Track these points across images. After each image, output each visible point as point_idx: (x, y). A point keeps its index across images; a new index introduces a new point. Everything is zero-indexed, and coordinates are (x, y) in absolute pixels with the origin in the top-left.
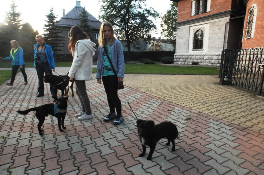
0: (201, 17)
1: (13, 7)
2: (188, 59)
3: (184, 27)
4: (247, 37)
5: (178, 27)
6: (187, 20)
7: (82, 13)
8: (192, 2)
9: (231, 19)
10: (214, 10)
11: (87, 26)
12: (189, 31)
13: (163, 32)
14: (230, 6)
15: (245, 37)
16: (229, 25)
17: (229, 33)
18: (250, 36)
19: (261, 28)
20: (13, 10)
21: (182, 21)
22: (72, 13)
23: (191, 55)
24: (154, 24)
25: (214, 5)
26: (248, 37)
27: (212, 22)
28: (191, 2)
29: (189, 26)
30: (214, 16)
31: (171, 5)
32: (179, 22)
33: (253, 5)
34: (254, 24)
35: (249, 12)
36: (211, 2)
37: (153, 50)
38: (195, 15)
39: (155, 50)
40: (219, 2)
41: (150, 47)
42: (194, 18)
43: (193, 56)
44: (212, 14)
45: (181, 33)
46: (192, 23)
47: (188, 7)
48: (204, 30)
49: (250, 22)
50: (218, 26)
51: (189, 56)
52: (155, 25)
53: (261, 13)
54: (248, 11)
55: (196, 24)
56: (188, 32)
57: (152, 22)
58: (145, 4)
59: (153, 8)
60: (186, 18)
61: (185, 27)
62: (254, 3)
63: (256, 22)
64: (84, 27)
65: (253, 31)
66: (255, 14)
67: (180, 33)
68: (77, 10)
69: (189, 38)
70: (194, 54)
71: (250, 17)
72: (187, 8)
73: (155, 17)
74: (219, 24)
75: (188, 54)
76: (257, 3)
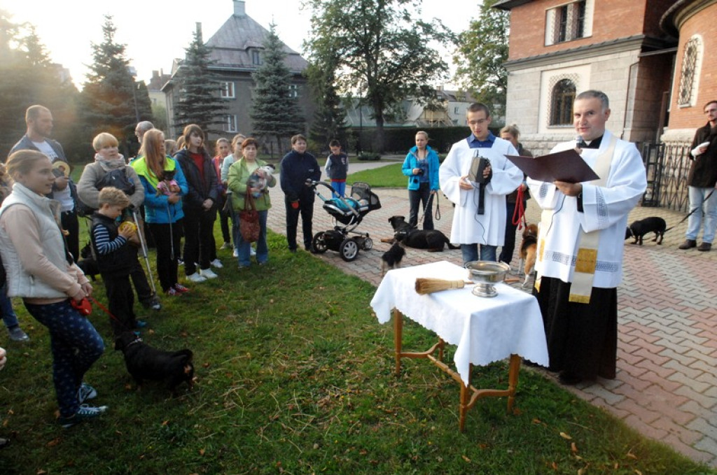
0: (569, 50)
1: (109, 30)
2: (537, 148)
3: (526, 71)
4: (681, 104)
5: (511, 73)
6: (535, 55)
7: (268, 38)
8: (547, 11)
9: (644, 57)
10: (603, 34)
11: (283, 70)
12: (539, 82)
13: (458, 76)
14: (641, 26)
15: (678, 103)
16: (637, 70)
17: (637, 88)
18: (687, 103)
19: (712, 88)
20: (108, 38)
21: (523, 56)
22: (226, 31)
23: (546, 139)
24: (443, 60)
25: (602, 23)
26: (684, 104)
27: (598, 62)
28: (545, 12)
29: (539, 69)
30: (601, 49)
31: (482, 7)
32: (514, 59)
33: (695, 36)
34: (697, 78)
35: (687, 49)
36: (595, 14)
37: (428, 121)
38: (556, 43)
39: (434, 121)
40: (613, 15)
41: (421, 115)
42: (552, 51)
43: (549, 141)
44: (596, 43)
45: (519, 87)
46: (547, 63)
47: (537, 24)
48: (578, 79)
49: (688, 73)
50: (611, 72)
51: (540, 141)
52: (446, 62)
53: (712, 56)
54: (685, 47)
55: (557, 66)
56: (537, 84)
57: (437, 56)
58: (416, 8)
59: (440, 21)
60: (532, 49)
61: (529, 73)
62: (698, 32)
63: (702, 75)
64: (276, 74)
65: (695, 92)
66: (700, 56)
67: (517, 85)
68: (237, 26)
69: (540, 98)
70: (553, 138)
71: (688, 62)
72: (535, 27)
73: (444, 41)
74: (615, 67)
75: (538, 137)
76: (704, 33)
